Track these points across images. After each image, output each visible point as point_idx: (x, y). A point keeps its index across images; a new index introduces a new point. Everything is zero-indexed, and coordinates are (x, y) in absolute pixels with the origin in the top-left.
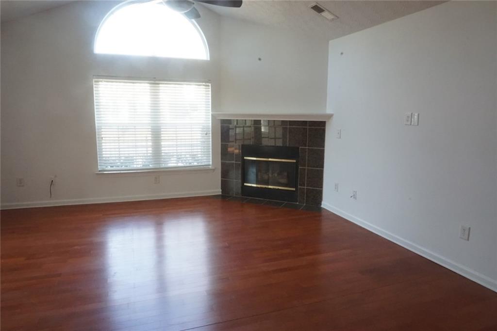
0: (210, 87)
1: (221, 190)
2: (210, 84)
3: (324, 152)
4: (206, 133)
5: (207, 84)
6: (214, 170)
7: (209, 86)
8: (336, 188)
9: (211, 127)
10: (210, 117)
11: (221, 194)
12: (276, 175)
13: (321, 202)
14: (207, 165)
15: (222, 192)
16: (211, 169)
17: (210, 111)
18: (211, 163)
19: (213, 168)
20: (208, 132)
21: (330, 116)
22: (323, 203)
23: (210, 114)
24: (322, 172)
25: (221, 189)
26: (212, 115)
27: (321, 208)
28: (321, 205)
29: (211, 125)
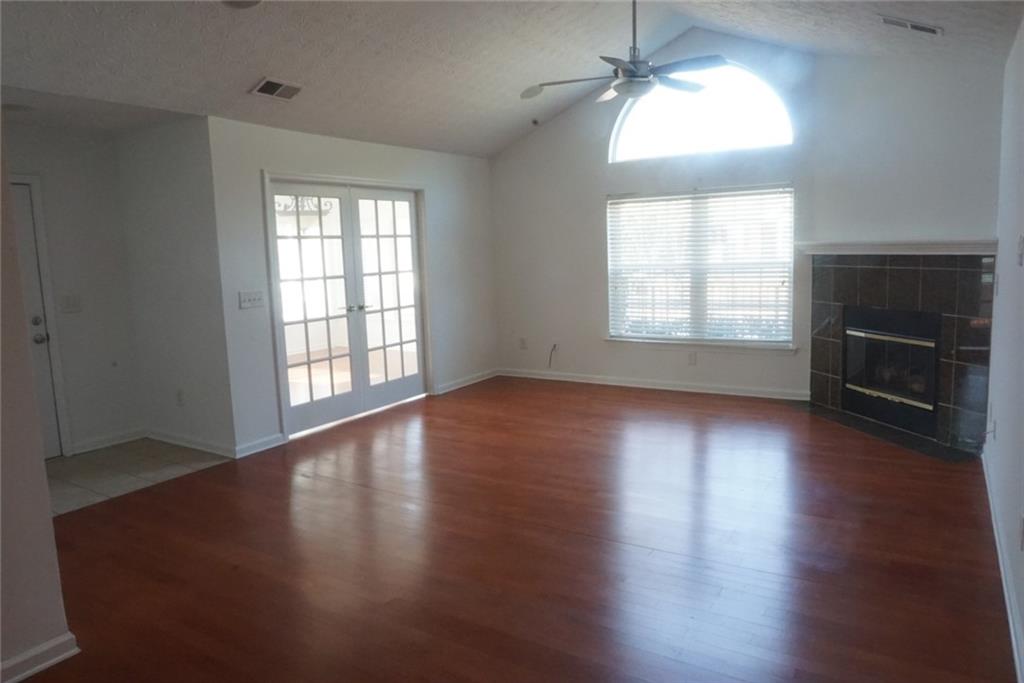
0: (793, 195)
1: (810, 393)
2: (792, 190)
5: (787, 189)
6: (796, 351)
9: (792, 270)
10: (792, 251)
11: (808, 399)
14: (784, 342)
15: (812, 396)
16: (792, 350)
17: (793, 240)
18: (791, 338)
19: (795, 348)
20: (785, 279)
23: (792, 246)
25: (811, 389)
26: (795, 247)
28: (981, 451)
29: (792, 265)
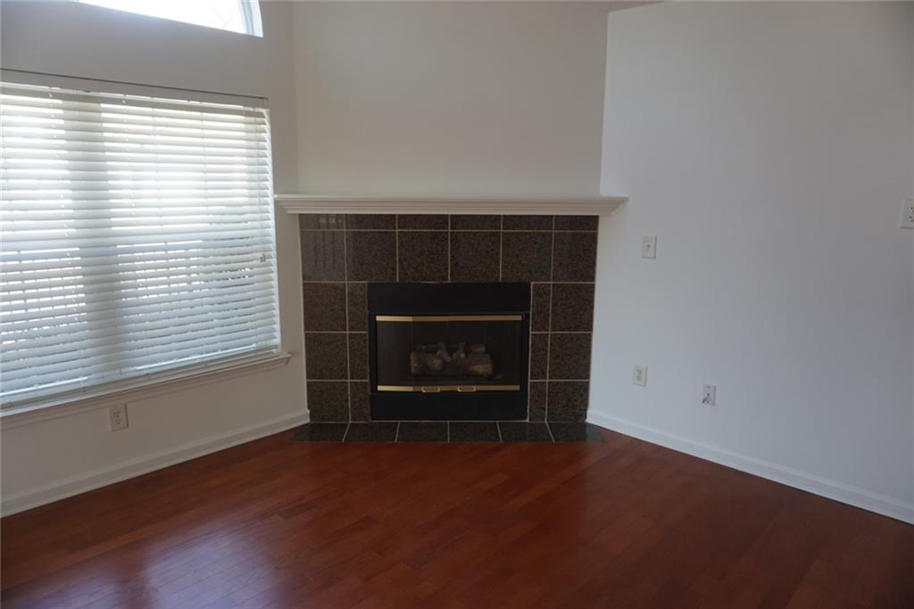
0: (266, 120)
1: (308, 412)
2: (264, 111)
3: (593, 292)
4: (259, 255)
5: (257, 110)
6: (287, 359)
7: (261, 115)
8: (639, 378)
9: (273, 238)
10: (271, 208)
11: (308, 421)
12: (463, 356)
13: (586, 410)
14: (264, 349)
15: (312, 416)
16: (280, 358)
17: (270, 192)
18: (277, 341)
19: (286, 354)
20: (266, 253)
21: (615, 204)
22: (590, 412)
23: (270, 200)
24: (588, 339)
26: (276, 203)
27: (586, 425)
28: (585, 417)
29: (272, 231)
